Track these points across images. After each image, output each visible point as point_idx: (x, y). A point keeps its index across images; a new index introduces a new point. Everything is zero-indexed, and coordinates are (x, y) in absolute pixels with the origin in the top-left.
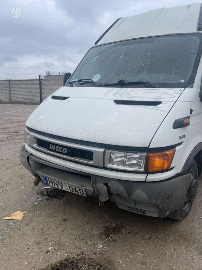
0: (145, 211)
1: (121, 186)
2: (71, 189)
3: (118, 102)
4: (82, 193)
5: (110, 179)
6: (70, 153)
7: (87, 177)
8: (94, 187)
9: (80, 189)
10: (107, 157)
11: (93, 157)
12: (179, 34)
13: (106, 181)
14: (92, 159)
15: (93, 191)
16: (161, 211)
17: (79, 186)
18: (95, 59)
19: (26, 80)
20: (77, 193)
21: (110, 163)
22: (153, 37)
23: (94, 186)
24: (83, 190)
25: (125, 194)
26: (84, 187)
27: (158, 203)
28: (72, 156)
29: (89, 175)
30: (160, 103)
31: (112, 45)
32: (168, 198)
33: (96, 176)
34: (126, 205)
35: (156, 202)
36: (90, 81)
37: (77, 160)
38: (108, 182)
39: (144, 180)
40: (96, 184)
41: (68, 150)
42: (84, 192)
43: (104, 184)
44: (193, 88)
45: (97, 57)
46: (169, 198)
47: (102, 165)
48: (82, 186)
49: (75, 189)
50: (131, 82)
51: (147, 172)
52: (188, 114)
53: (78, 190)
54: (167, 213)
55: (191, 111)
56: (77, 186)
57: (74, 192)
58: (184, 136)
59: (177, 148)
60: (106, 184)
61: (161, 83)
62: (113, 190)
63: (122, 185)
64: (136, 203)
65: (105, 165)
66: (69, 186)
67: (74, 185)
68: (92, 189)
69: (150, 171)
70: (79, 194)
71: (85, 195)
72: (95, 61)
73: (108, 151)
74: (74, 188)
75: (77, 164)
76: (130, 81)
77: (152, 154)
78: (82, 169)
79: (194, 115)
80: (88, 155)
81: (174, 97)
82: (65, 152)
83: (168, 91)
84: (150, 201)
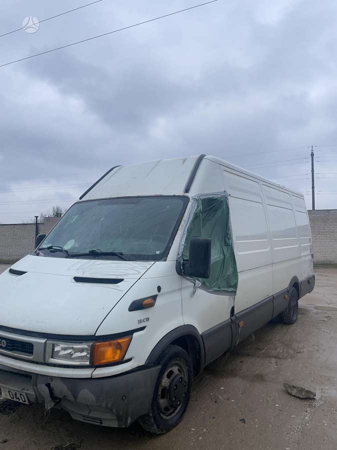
0: (102, 420)
1: (64, 385)
2: (11, 395)
3: (78, 279)
4: (24, 400)
5: (52, 378)
6: (9, 346)
7: (27, 376)
8: (36, 390)
9: (20, 394)
10: (49, 350)
11: (33, 350)
12: (165, 196)
13: (48, 380)
14: (32, 353)
15: (35, 396)
16: (119, 418)
17: (20, 390)
18: (74, 219)
19: (14, 225)
20: (18, 400)
21: (52, 357)
22: (139, 197)
23: (35, 388)
24: (24, 394)
25: (71, 398)
26: (26, 391)
27: (109, 406)
28: (11, 350)
29: (30, 374)
30: (122, 280)
31: (97, 202)
32: (122, 399)
33: (37, 375)
34: (81, 413)
35: (107, 404)
36: (60, 249)
37: (16, 354)
38: (51, 381)
39: (90, 377)
40: (36, 386)
41: (7, 342)
42: (25, 398)
43: (46, 385)
44: (166, 261)
45: (76, 217)
46: (124, 398)
47: (42, 361)
48: (24, 389)
49: (16, 395)
50: (103, 253)
51: (94, 365)
52: (155, 292)
53: (18, 395)
54: (129, 421)
55: (159, 289)
56: (17, 390)
57: (15, 399)
58: (148, 319)
59: (135, 335)
60: (48, 385)
61: (134, 255)
62: (57, 393)
63: (66, 386)
64: (89, 409)
65: (46, 360)
66: (9, 392)
67: (14, 389)
68: (34, 393)
69: (96, 364)
70: (21, 401)
71: (27, 403)
72: (74, 222)
73: (50, 342)
74: (14, 393)
75: (18, 361)
76: (104, 251)
77: (98, 343)
78: (21, 367)
79: (163, 294)
80: (27, 348)
81: (139, 273)
82: (4, 346)
83: (136, 265)
84: (99, 404)
